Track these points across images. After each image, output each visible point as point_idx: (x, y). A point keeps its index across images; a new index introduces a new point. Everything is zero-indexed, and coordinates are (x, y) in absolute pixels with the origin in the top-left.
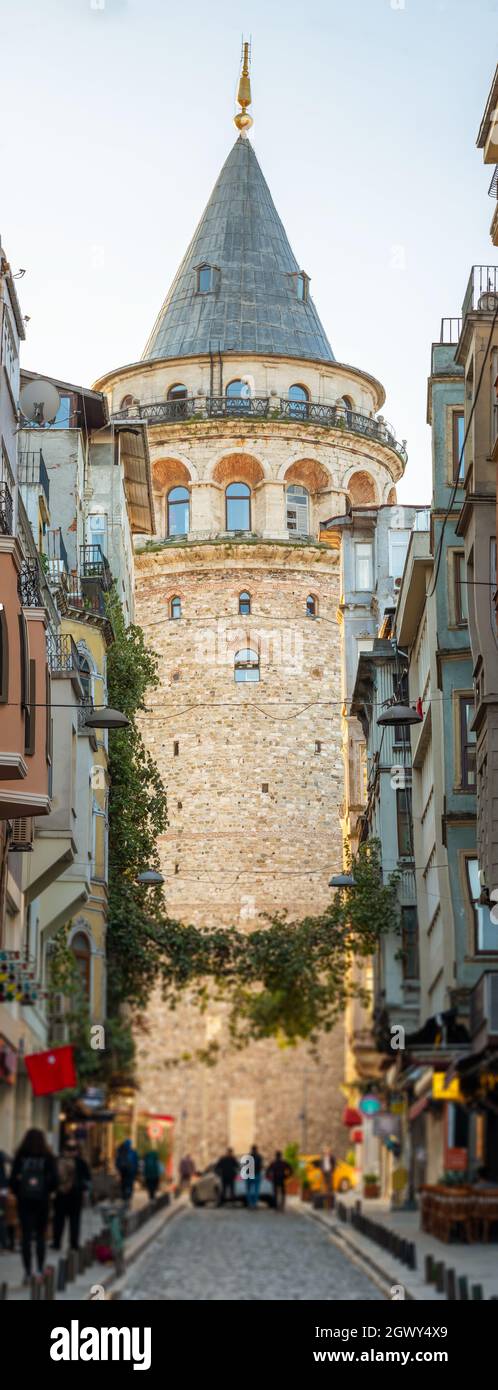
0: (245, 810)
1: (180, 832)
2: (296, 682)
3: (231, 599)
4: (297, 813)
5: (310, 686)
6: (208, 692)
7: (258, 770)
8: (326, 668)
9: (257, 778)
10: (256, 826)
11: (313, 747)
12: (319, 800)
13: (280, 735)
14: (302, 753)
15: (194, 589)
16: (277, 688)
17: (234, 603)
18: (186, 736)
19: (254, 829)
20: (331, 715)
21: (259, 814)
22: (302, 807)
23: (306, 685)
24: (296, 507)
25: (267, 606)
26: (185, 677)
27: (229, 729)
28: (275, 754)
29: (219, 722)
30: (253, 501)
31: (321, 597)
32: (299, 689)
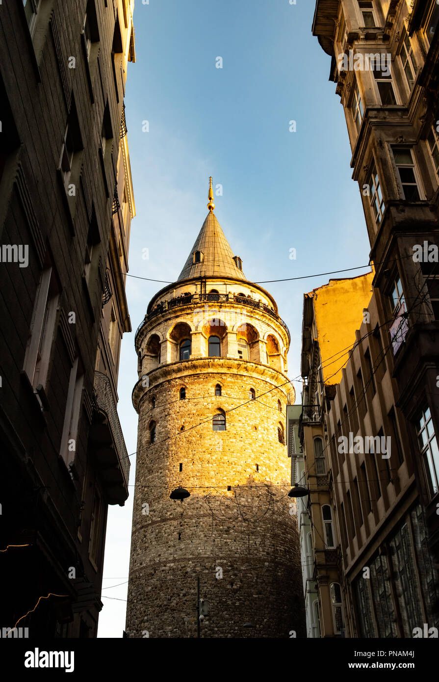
0: (218, 500)
1: (182, 514)
2: (244, 432)
3: (211, 388)
4: (246, 503)
5: (252, 434)
6: (198, 436)
7: (225, 478)
8: (260, 426)
9: (225, 482)
10: (225, 510)
11: (255, 467)
12: (258, 497)
13: (237, 459)
14: (248, 470)
15: (192, 384)
16: (235, 434)
17: (213, 390)
18: (186, 460)
19: (223, 512)
20: (262, 451)
21: (226, 503)
22: (249, 500)
23: (250, 434)
24: (242, 349)
25: (229, 392)
26: (186, 429)
27: (209, 455)
28: (234, 469)
29: (204, 452)
30: (221, 344)
31: (256, 391)
32: (246, 436)
